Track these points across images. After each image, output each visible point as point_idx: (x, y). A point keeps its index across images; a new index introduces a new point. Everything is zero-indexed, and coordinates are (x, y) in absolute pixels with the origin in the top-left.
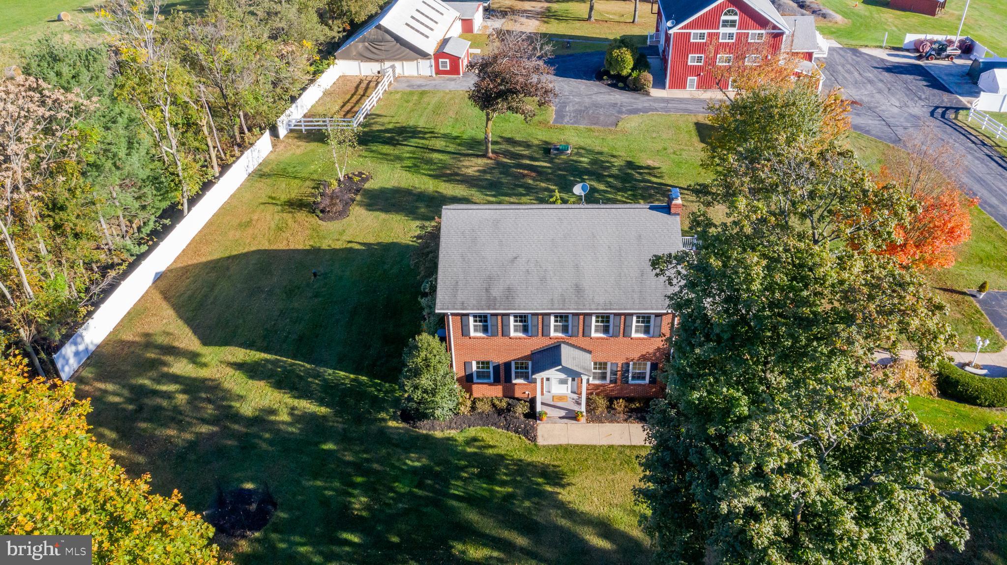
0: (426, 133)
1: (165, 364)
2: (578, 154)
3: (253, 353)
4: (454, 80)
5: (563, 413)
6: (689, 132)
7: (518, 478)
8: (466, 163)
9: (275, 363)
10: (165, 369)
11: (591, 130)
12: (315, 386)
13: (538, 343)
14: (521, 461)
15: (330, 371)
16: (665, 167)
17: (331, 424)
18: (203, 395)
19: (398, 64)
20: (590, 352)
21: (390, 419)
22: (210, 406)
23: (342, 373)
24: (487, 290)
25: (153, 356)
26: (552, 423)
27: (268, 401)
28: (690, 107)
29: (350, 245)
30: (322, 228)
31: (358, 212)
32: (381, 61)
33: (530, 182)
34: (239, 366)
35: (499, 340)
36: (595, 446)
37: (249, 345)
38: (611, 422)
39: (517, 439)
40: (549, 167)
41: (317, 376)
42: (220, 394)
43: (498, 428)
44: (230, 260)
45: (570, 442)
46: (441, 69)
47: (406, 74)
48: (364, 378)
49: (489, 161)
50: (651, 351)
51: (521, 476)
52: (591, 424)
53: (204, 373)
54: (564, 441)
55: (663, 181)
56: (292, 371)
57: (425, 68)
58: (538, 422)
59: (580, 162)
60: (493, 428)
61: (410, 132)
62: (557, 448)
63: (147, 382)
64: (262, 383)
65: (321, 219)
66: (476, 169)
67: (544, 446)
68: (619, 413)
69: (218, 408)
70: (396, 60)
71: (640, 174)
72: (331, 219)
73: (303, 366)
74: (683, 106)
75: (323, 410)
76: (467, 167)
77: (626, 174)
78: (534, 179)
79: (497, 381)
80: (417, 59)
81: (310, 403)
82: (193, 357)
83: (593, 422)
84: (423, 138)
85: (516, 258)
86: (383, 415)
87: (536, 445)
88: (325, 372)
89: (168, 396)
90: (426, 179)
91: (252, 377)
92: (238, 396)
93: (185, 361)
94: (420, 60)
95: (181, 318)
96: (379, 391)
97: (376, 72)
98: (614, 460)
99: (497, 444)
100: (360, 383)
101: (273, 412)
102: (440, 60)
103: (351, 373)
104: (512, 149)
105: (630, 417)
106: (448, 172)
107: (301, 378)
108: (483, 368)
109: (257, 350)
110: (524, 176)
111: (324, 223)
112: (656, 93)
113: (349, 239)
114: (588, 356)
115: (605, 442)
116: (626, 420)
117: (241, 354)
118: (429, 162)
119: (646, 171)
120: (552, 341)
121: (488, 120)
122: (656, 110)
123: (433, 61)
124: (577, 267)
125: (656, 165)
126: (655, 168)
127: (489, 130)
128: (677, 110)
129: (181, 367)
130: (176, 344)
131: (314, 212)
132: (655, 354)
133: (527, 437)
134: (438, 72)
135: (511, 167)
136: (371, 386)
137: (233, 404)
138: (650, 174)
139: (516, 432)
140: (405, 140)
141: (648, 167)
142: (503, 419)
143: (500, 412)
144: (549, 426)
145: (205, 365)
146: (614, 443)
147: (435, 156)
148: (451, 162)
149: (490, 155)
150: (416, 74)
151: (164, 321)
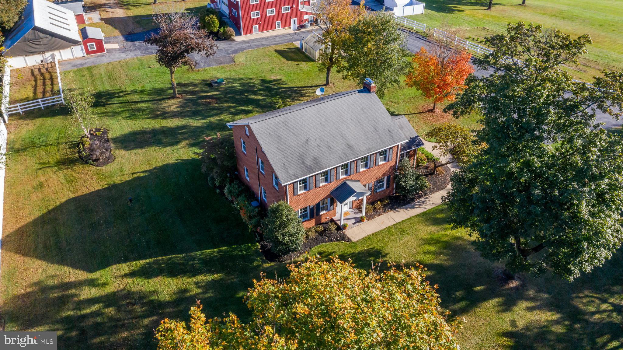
0: (118, 93)
1: (73, 296)
2: (229, 83)
3: (133, 263)
4: (103, 56)
5: (353, 221)
6: (276, 56)
7: (360, 263)
8: (166, 105)
9: (156, 262)
10: (76, 299)
11: (222, 68)
12: (198, 265)
13: (334, 185)
14: (353, 253)
15: (199, 253)
16: (284, 79)
17: (229, 281)
18: (124, 303)
19: (56, 53)
20: (359, 181)
21: (262, 264)
22: (136, 307)
23: (208, 251)
24: (303, 163)
25: (56, 295)
26: (351, 228)
27: (174, 287)
28: (262, 43)
29: (135, 176)
30: (104, 171)
31: (120, 154)
32: (42, 52)
33: (216, 105)
34: (132, 274)
35: (314, 191)
36: (382, 230)
37: (126, 259)
38: (378, 216)
39: (342, 244)
40: (219, 94)
41: (193, 259)
42: (136, 297)
43: (326, 242)
44: (52, 214)
45: (368, 234)
46: (90, 50)
47: (64, 58)
48: (224, 248)
49: (179, 100)
50: (387, 170)
51: (361, 261)
52: (370, 221)
53: (109, 290)
54: (364, 235)
55: (289, 86)
56: (174, 263)
57: (78, 52)
58: (344, 231)
59: (235, 87)
60: (324, 243)
61: (106, 95)
62: (365, 239)
63: (70, 313)
64: (159, 278)
65: (97, 166)
66: (175, 106)
67: (358, 241)
68: (380, 209)
69: (143, 305)
70: (54, 50)
71: (274, 85)
72: (104, 164)
73: (178, 257)
74: (259, 43)
75: (216, 276)
76: (169, 107)
77: (266, 87)
78: (217, 103)
79: (312, 217)
80: (70, 47)
81: (205, 275)
82: (92, 283)
83: (370, 219)
84: (120, 97)
85: (308, 140)
86: (256, 263)
87: (353, 242)
88: (196, 254)
89: (97, 314)
90: (148, 121)
91: (148, 278)
92: (150, 292)
93: (87, 288)
94: (73, 47)
95: (53, 262)
96: (241, 251)
97: (39, 61)
98: (396, 233)
99: (333, 251)
100: (226, 252)
101: (186, 291)
102: (88, 44)
103: (213, 248)
104: (186, 89)
105: (385, 209)
106: (159, 113)
107: (183, 264)
108: (304, 212)
109: (135, 260)
110: (210, 103)
111: (103, 168)
112: (237, 39)
113: (130, 172)
114: (359, 183)
115: (384, 227)
116: (384, 212)
117: (125, 268)
118: (139, 110)
119: (275, 83)
120: (341, 182)
121: (172, 73)
122: (246, 48)
123: (83, 46)
124: (341, 135)
125: (279, 78)
126: (279, 80)
127: (173, 80)
128: (259, 46)
129: (87, 293)
130: (67, 280)
131: (87, 163)
132: (389, 170)
133: (345, 241)
134: (88, 53)
135: (197, 100)
136: (232, 251)
137: (152, 298)
138: (279, 84)
139: (337, 240)
140: (108, 101)
141: (275, 80)
142: (325, 237)
143: (321, 234)
144: (350, 230)
145: (105, 284)
146: (389, 225)
147: (140, 105)
148: (155, 106)
149: (178, 96)
150: (72, 58)
151: (40, 270)
